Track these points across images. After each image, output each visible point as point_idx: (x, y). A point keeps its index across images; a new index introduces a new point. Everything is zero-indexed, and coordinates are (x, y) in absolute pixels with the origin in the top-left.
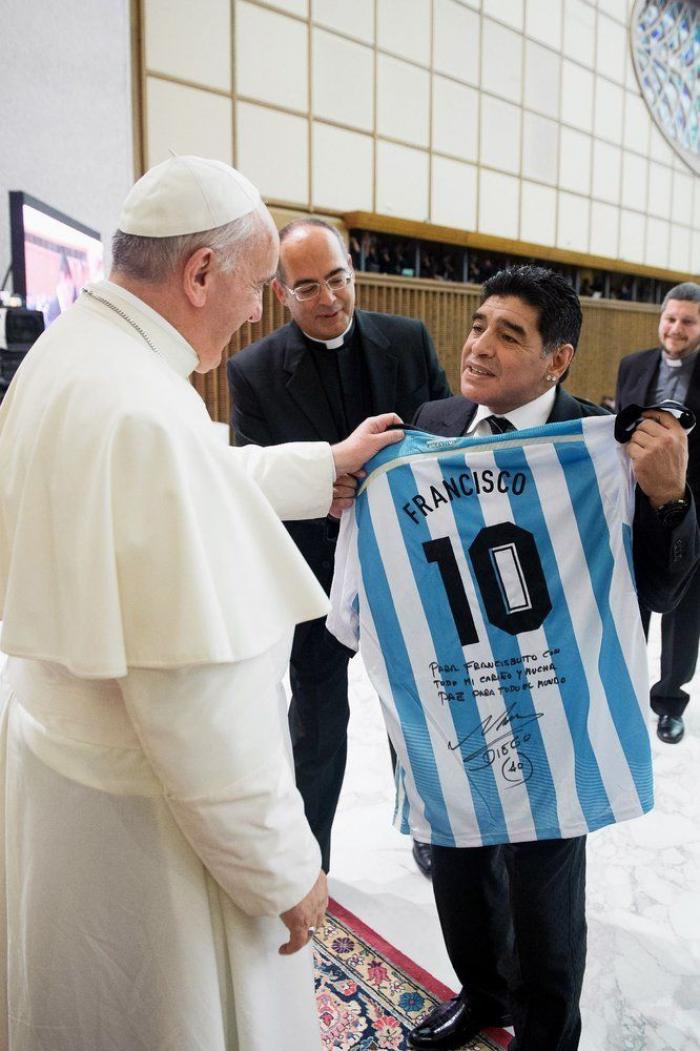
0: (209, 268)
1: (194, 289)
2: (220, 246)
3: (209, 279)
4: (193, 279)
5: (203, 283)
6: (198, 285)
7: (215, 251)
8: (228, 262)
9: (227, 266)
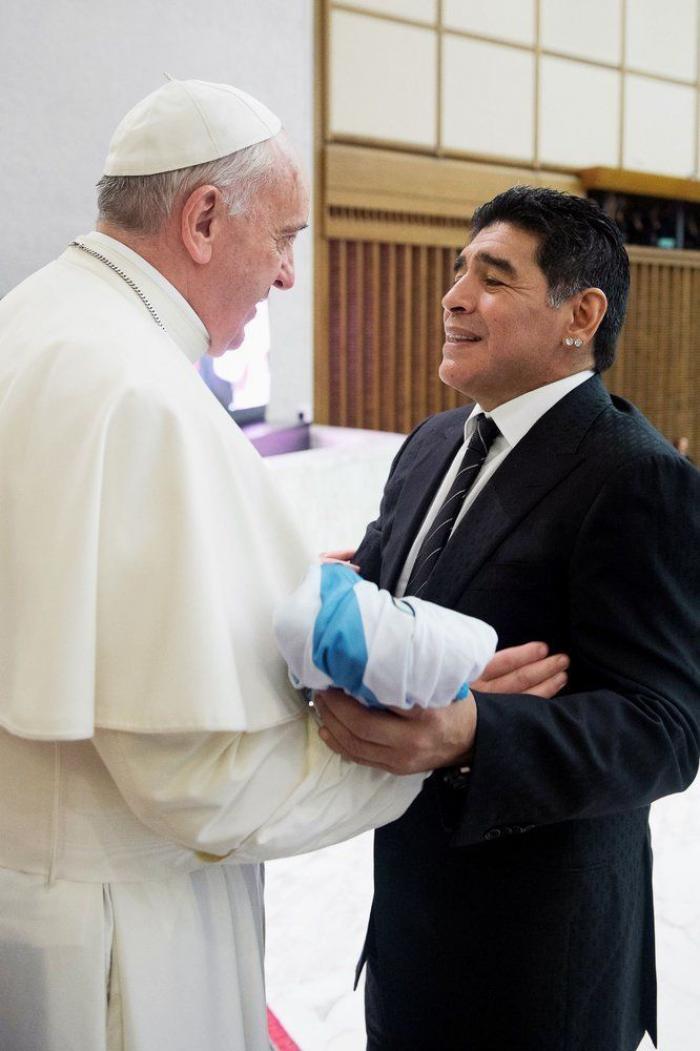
0: (214, 213)
1: (196, 239)
2: (227, 182)
3: (215, 227)
4: (194, 227)
5: (207, 233)
6: (201, 235)
7: (221, 188)
8: (238, 204)
9: (238, 209)
